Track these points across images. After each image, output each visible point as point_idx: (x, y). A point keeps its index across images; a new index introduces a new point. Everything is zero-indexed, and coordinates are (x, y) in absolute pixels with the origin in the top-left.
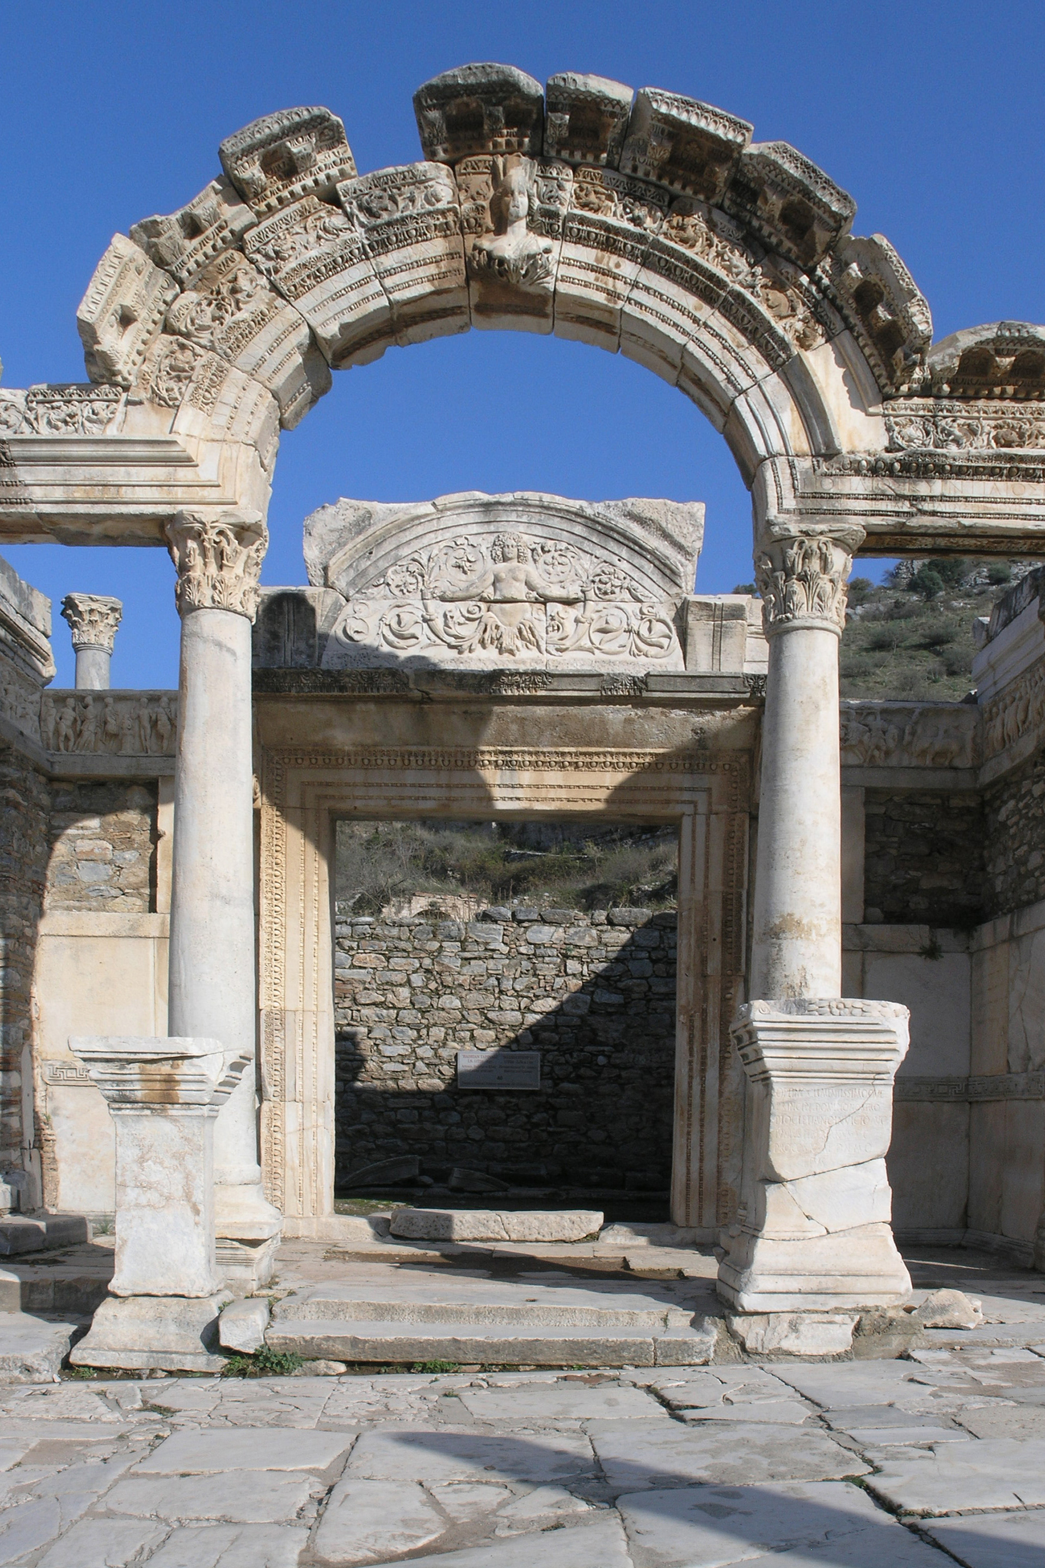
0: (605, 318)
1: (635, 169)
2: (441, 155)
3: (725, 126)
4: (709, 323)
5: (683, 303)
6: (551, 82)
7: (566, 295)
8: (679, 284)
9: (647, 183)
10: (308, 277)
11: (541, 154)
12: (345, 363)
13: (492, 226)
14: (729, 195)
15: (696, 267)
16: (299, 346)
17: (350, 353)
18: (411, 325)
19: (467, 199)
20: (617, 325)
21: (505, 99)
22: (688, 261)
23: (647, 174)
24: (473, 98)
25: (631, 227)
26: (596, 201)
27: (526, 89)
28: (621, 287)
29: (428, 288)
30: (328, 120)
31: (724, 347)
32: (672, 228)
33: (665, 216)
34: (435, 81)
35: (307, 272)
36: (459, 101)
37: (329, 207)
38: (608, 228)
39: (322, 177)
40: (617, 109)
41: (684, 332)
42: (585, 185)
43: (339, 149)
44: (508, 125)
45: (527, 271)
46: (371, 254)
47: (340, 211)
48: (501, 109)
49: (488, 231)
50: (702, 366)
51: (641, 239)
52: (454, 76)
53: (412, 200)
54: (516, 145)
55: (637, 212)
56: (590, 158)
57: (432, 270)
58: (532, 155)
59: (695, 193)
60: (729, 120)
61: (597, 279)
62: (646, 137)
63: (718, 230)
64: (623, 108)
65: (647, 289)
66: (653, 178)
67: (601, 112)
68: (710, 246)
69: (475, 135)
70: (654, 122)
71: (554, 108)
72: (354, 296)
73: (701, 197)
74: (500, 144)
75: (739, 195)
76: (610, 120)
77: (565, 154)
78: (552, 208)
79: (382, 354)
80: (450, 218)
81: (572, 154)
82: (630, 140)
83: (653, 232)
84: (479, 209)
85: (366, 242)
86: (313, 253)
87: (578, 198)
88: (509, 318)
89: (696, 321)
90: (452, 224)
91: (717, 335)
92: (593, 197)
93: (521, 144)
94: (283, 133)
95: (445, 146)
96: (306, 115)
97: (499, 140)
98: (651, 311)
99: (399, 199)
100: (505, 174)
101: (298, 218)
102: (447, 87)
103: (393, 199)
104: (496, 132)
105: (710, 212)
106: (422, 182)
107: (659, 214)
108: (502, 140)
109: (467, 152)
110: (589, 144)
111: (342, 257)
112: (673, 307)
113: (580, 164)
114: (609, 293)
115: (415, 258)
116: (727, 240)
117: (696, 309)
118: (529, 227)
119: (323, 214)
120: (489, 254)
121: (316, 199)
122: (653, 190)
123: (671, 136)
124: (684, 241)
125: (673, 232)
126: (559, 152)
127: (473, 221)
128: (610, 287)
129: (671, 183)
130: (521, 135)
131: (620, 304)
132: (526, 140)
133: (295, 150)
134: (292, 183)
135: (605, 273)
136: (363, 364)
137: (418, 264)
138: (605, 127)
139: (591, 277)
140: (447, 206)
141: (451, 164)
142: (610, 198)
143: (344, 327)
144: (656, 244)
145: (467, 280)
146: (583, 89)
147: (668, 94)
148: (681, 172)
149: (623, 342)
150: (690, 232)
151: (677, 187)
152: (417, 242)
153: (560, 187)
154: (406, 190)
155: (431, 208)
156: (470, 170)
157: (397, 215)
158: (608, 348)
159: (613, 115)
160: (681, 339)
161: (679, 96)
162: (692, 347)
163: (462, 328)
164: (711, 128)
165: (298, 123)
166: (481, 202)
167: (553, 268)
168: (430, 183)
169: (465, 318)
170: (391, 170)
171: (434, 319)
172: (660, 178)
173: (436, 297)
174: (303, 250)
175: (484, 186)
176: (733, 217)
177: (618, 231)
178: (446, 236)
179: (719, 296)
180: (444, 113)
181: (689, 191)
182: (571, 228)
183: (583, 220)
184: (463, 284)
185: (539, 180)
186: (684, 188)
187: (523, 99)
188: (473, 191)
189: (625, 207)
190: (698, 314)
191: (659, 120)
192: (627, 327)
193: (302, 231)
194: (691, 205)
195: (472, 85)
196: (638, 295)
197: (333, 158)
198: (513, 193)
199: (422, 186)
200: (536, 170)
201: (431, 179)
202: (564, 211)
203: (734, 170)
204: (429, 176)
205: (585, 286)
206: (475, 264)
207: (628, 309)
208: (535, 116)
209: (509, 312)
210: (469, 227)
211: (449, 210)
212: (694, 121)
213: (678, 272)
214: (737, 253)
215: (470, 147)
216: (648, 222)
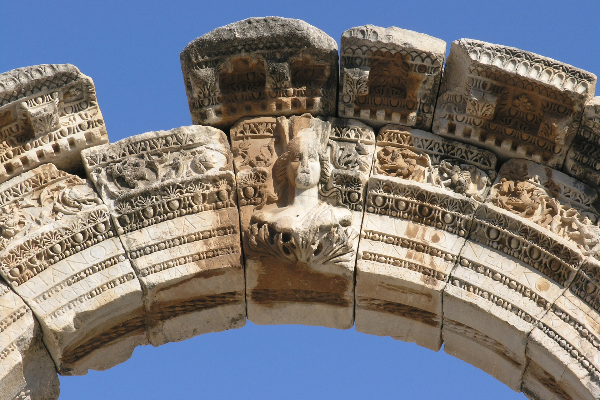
0: (421, 303)
1: (452, 129)
2: (213, 117)
3: (561, 77)
4: (559, 305)
5: (523, 281)
6: (346, 35)
7: (370, 275)
8: (516, 259)
9: (468, 144)
10: (39, 256)
11: (336, 115)
12: (79, 365)
13: (275, 196)
14: (572, 154)
15: (537, 237)
16: (20, 341)
17: (87, 353)
18: (169, 318)
19: (244, 165)
20: (438, 311)
21: (291, 54)
22: (526, 231)
23: (467, 134)
24: (253, 54)
25: (450, 193)
26: (405, 165)
27: (317, 43)
28: (440, 264)
29: (192, 269)
30: (77, 78)
31: (582, 335)
32: (503, 194)
33: (493, 181)
34: (207, 36)
35: (37, 250)
36: (235, 57)
37: (72, 176)
38: (421, 195)
39: (63, 142)
40: (427, 63)
41: (528, 318)
42: (390, 149)
43: (88, 112)
44: (294, 84)
45: (320, 246)
46: (121, 230)
47: (84, 181)
48: (286, 65)
49: (270, 201)
50: (555, 359)
51: (464, 206)
52: (231, 30)
53: (176, 167)
54: (304, 105)
55: (456, 177)
56: (396, 118)
57: (199, 247)
58: (324, 116)
59: (529, 153)
60: (566, 70)
61: (409, 256)
62: (463, 92)
63: (561, 195)
64: (434, 61)
65: (475, 266)
66: (475, 138)
67: (409, 67)
68: (553, 213)
69: (256, 95)
70: (474, 76)
71: (351, 63)
72: (96, 280)
73: (537, 158)
74: (286, 104)
75: (585, 154)
76: (420, 75)
77: (365, 114)
78: (351, 173)
79: (128, 354)
80: (223, 187)
81: (373, 114)
82: (445, 96)
83: (479, 199)
84: (259, 176)
85: (115, 215)
86: (47, 228)
87: (382, 162)
88: (297, 308)
89: (541, 303)
90: (225, 193)
91: (570, 320)
92: (400, 162)
93: (310, 104)
94: (19, 92)
95: (218, 107)
96: (49, 72)
97: (285, 99)
98: (481, 292)
99: (160, 167)
100: (291, 136)
101: (30, 189)
102: (222, 42)
103: (152, 167)
104: (280, 91)
105: (549, 175)
106: (189, 148)
107: (485, 179)
108: (288, 100)
109: (245, 113)
110: (394, 102)
111: (83, 233)
112: (510, 287)
113: (384, 125)
114: (425, 271)
115: (177, 234)
116: (573, 206)
117: (540, 288)
118: (322, 196)
119: (62, 184)
120: (272, 228)
121: (54, 168)
122: (475, 151)
123: (495, 90)
124: (518, 209)
125: (505, 199)
126: (357, 112)
127: (251, 190)
128: (427, 265)
129: (499, 143)
130: (311, 94)
131: (440, 285)
132: (318, 99)
133: (32, 110)
134: (26, 149)
135: (420, 248)
136: (102, 368)
137: (182, 241)
138: (414, 82)
139: (401, 253)
140: (218, 173)
141: (226, 128)
142: (423, 162)
143: (81, 318)
144: (483, 212)
145: (244, 259)
146: (385, 41)
147: (489, 45)
148: (509, 131)
149: (447, 334)
150: (526, 198)
151: (506, 147)
152: (181, 215)
153: (360, 151)
154: (169, 157)
155: (200, 176)
156: (248, 133)
157: (157, 184)
158: (426, 343)
159: (423, 69)
160: (523, 326)
161: (502, 46)
162: (538, 335)
163: (234, 321)
164: (545, 79)
165: (38, 81)
166: (261, 168)
167: (353, 243)
168: (198, 149)
169: (239, 308)
170: (151, 134)
171: (199, 309)
172: (483, 138)
173: (202, 280)
174: (34, 225)
175: (265, 151)
176: (579, 179)
177: (433, 198)
178: (217, 208)
179: (570, 272)
180: (217, 71)
181: (521, 152)
182: (375, 197)
183: (389, 187)
184: (238, 264)
185: (334, 143)
186: (514, 148)
187: (313, 54)
188: (252, 156)
189: (441, 172)
190: (543, 295)
191: (479, 73)
192: (451, 314)
193: (35, 203)
194: (525, 168)
195: (253, 40)
196: (462, 273)
197: (79, 121)
198: (301, 157)
199: (188, 152)
200: (330, 132)
201: (200, 144)
202: (365, 177)
203: (576, 126)
204: (197, 140)
205: (395, 264)
206: (253, 239)
207: (451, 290)
208: (327, 74)
209: (297, 300)
210: (247, 197)
211: (222, 177)
212: (522, 71)
213: (514, 245)
214: (589, 221)
215: (248, 108)
216: (472, 188)
